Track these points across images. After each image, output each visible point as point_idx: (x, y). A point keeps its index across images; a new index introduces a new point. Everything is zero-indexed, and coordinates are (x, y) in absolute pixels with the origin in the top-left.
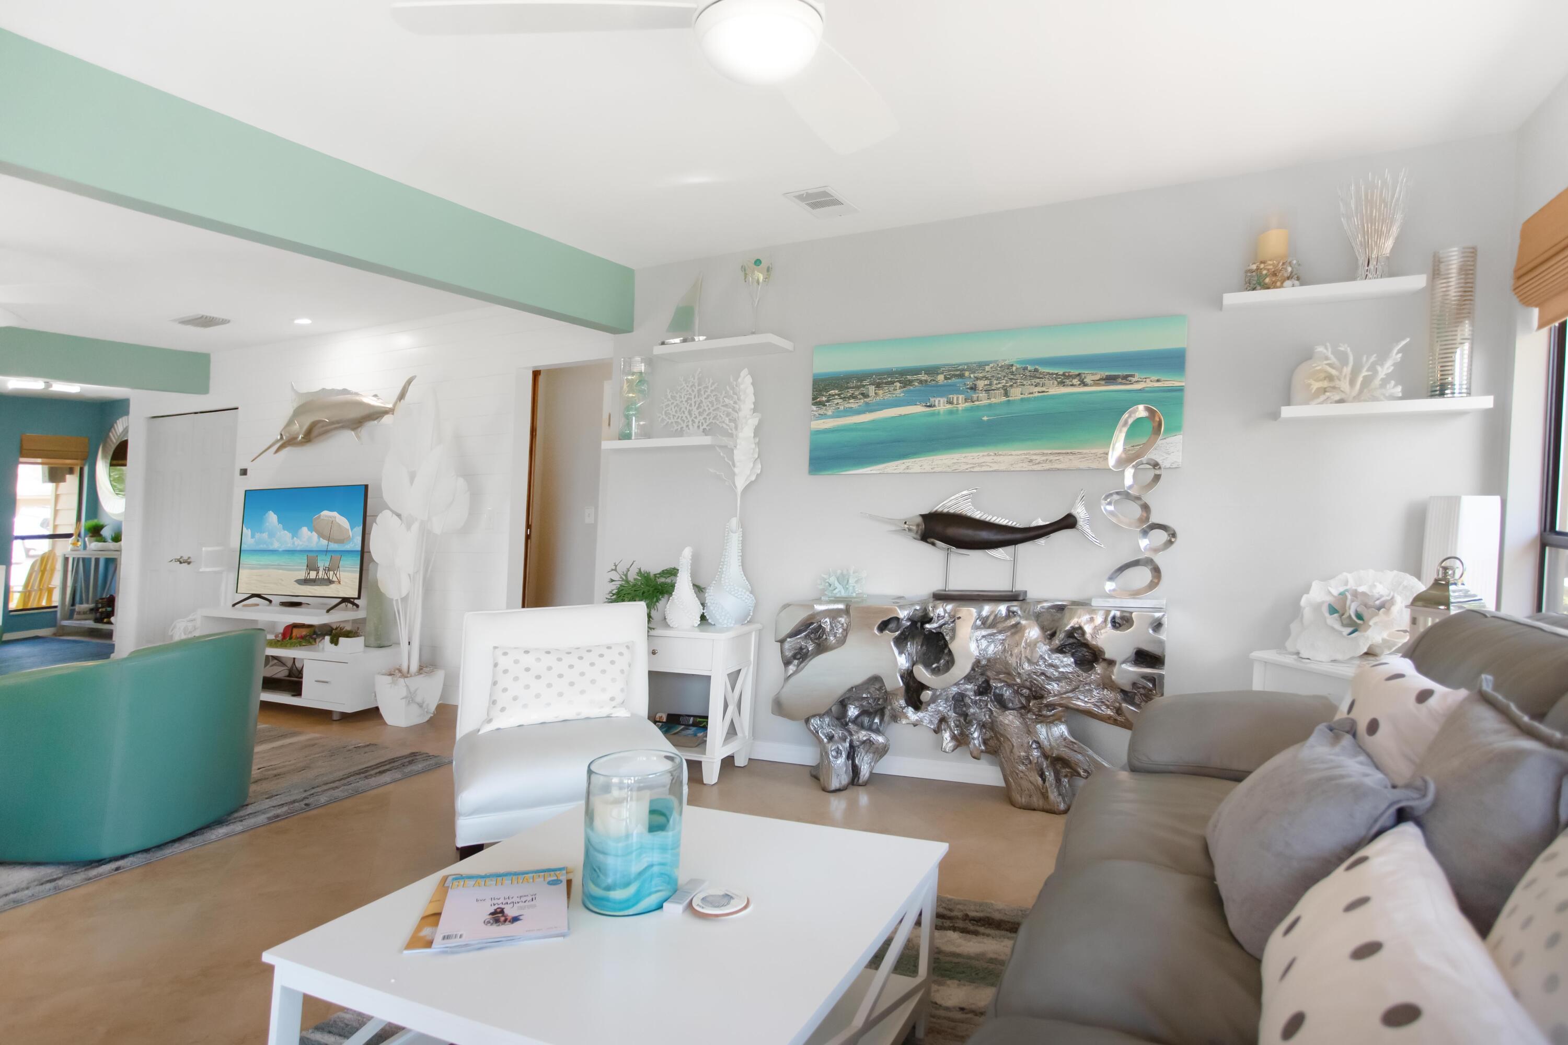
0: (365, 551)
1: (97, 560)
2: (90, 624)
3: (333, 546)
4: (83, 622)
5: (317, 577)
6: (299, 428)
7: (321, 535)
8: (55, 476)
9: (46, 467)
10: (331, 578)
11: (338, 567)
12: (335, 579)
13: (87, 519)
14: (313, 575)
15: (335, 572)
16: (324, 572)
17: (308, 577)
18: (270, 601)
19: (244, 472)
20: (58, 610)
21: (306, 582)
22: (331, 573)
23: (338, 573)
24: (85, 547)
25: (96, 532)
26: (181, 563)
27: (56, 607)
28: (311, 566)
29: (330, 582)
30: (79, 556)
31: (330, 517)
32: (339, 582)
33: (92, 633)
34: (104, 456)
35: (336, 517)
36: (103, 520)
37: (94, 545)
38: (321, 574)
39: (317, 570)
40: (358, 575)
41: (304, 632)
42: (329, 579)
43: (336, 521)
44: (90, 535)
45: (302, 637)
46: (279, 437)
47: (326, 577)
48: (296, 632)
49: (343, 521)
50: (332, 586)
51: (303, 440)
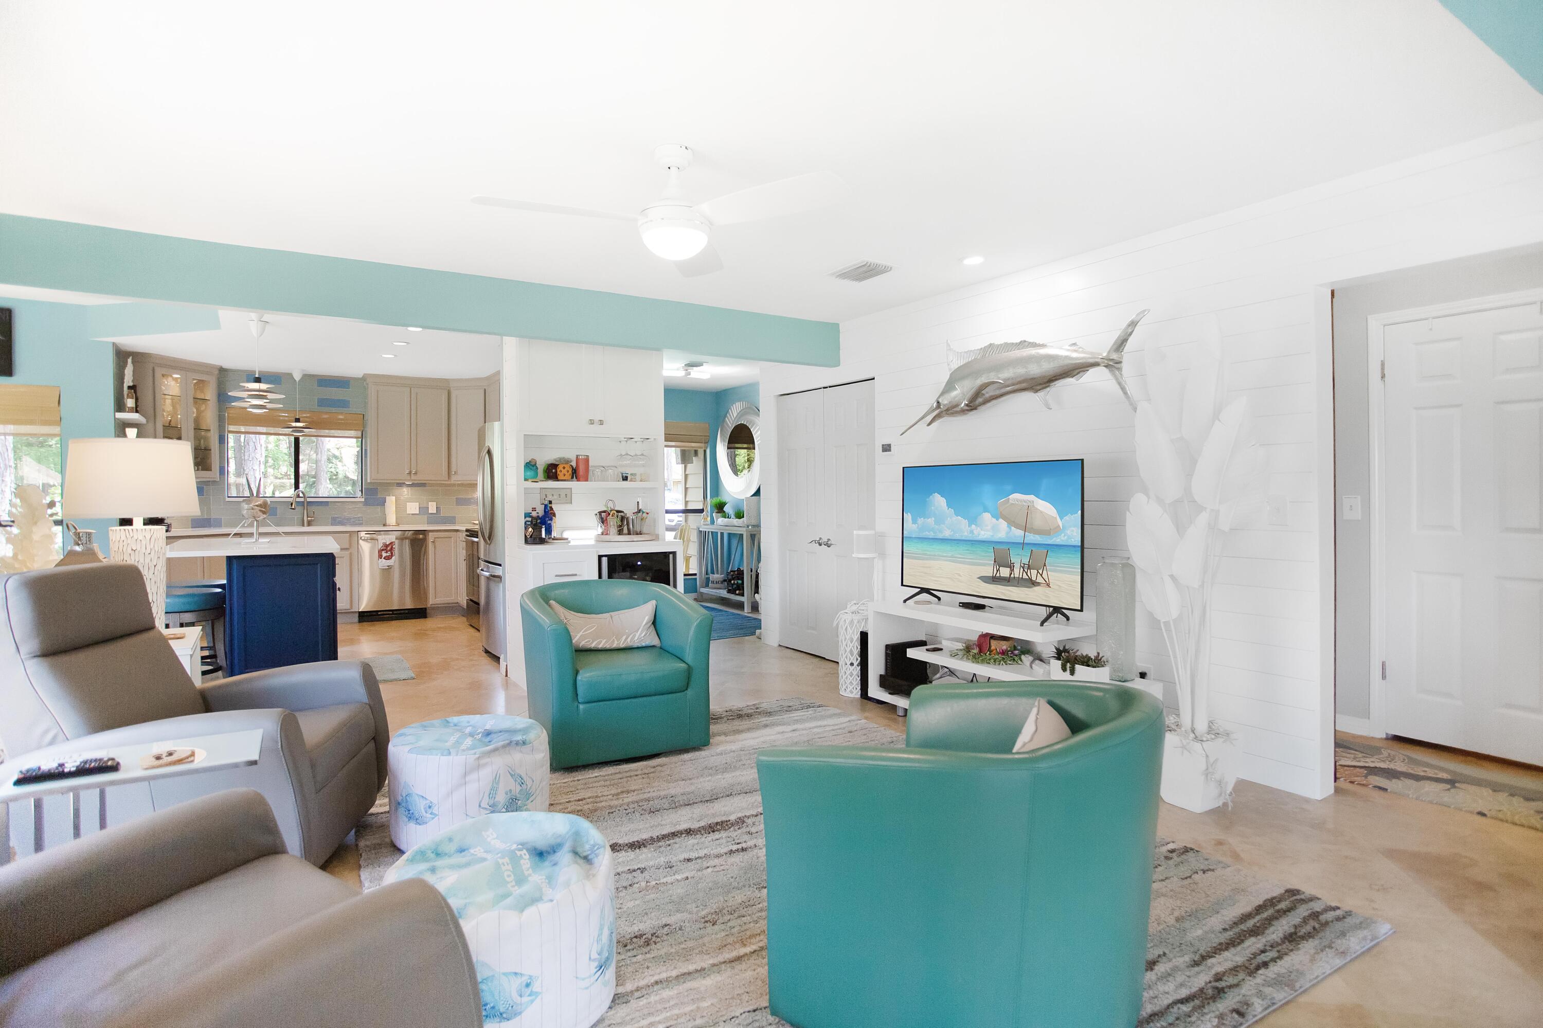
0: (1085, 547)
1: (722, 534)
2: (724, 593)
3: (1031, 538)
4: (718, 591)
5: (1012, 576)
6: (961, 393)
7: (1011, 523)
8: (685, 458)
9: (679, 449)
10: (1034, 579)
11: (1045, 565)
12: (1040, 580)
13: (711, 497)
14: (1005, 572)
15: (1040, 571)
16: (1022, 570)
17: (998, 575)
18: (939, 599)
19: (887, 448)
20: (697, 577)
21: (995, 580)
22: (1034, 572)
23: (1045, 572)
24: (712, 522)
25: (720, 508)
26: (820, 545)
27: (695, 575)
28: (1001, 561)
29: (1034, 583)
30: (705, 530)
31: (1025, 502)
32: (1048, 585)
33: (723, 601)
34: (723, 440)
35: (1033, 501)
36: (724, 498)
37: (721, 521)
38: (1017, 573)
39: (1011, 567)
40: (1079, 577)
41: (1004, 646)
42: (1031, 579)
43: (1033, 506)
44: (717, 511)
45: (1003, 653)
46: (935, 405)
47: (1025, 576)
48: (994, 644)
49: (1044, 507)
50: (1036, 588)
51: (967, 408)
